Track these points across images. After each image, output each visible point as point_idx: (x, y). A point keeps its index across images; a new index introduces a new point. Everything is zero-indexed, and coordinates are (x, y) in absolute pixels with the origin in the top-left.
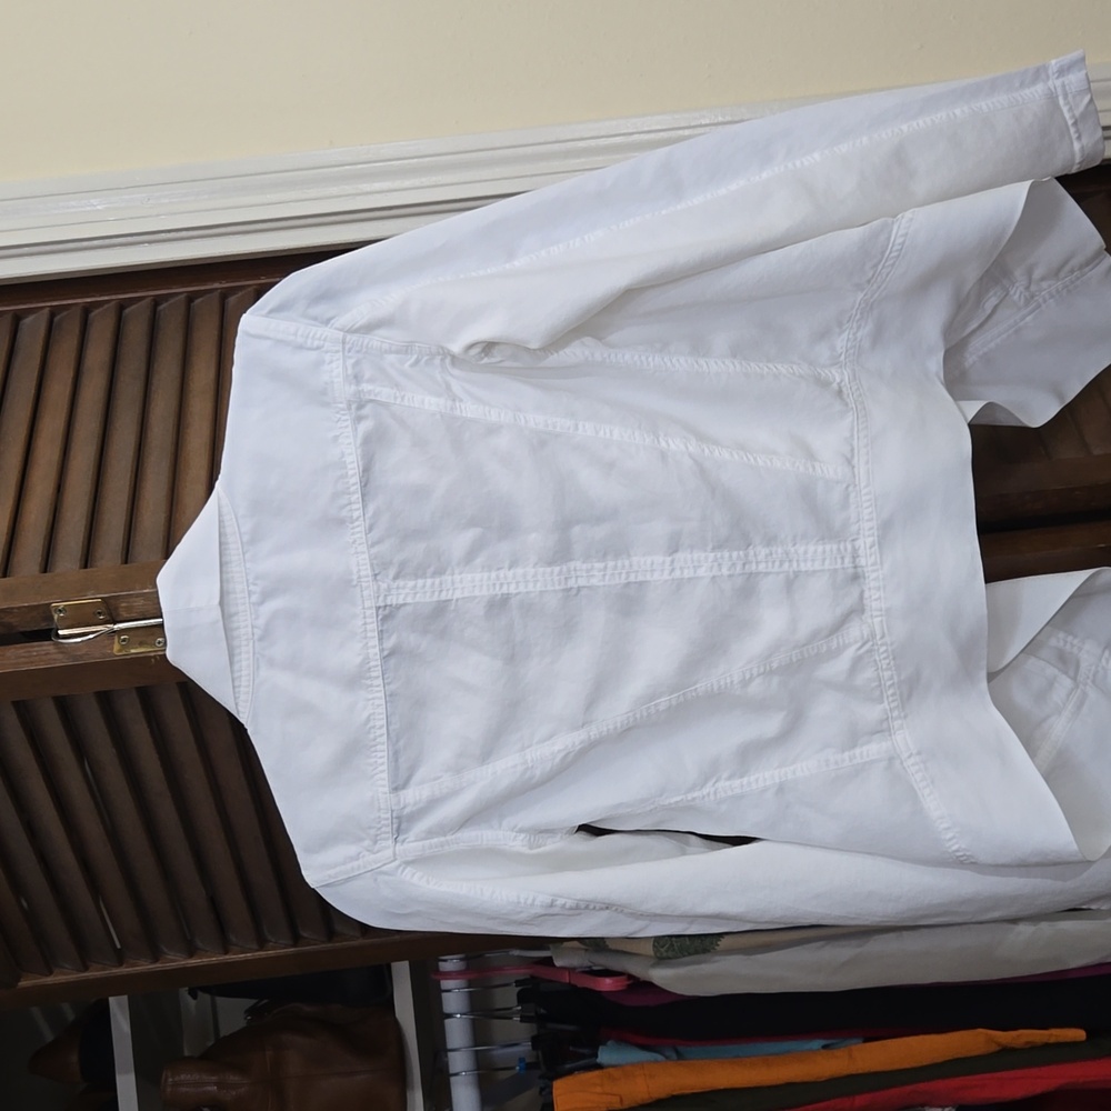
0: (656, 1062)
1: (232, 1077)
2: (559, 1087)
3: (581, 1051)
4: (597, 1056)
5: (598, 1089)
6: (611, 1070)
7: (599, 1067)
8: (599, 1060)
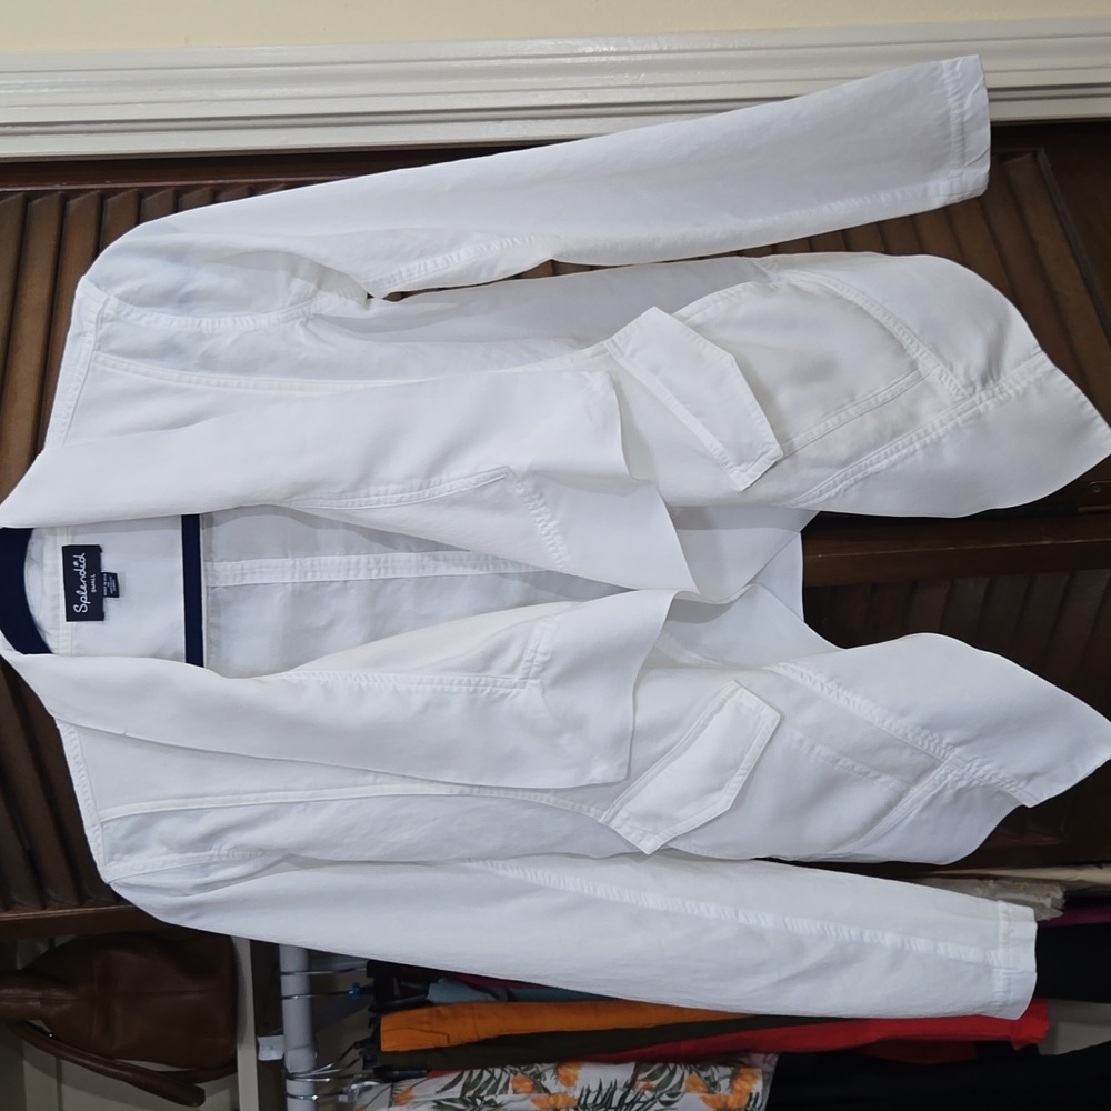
0: (487, 1002)
1: (56, 994)
2: (387, 1022)
3: (413, 986)
4: (427, 994)
5: (426, 1027)
6: (440, 1008)
7: (429, 1004)
8: (428, 998)
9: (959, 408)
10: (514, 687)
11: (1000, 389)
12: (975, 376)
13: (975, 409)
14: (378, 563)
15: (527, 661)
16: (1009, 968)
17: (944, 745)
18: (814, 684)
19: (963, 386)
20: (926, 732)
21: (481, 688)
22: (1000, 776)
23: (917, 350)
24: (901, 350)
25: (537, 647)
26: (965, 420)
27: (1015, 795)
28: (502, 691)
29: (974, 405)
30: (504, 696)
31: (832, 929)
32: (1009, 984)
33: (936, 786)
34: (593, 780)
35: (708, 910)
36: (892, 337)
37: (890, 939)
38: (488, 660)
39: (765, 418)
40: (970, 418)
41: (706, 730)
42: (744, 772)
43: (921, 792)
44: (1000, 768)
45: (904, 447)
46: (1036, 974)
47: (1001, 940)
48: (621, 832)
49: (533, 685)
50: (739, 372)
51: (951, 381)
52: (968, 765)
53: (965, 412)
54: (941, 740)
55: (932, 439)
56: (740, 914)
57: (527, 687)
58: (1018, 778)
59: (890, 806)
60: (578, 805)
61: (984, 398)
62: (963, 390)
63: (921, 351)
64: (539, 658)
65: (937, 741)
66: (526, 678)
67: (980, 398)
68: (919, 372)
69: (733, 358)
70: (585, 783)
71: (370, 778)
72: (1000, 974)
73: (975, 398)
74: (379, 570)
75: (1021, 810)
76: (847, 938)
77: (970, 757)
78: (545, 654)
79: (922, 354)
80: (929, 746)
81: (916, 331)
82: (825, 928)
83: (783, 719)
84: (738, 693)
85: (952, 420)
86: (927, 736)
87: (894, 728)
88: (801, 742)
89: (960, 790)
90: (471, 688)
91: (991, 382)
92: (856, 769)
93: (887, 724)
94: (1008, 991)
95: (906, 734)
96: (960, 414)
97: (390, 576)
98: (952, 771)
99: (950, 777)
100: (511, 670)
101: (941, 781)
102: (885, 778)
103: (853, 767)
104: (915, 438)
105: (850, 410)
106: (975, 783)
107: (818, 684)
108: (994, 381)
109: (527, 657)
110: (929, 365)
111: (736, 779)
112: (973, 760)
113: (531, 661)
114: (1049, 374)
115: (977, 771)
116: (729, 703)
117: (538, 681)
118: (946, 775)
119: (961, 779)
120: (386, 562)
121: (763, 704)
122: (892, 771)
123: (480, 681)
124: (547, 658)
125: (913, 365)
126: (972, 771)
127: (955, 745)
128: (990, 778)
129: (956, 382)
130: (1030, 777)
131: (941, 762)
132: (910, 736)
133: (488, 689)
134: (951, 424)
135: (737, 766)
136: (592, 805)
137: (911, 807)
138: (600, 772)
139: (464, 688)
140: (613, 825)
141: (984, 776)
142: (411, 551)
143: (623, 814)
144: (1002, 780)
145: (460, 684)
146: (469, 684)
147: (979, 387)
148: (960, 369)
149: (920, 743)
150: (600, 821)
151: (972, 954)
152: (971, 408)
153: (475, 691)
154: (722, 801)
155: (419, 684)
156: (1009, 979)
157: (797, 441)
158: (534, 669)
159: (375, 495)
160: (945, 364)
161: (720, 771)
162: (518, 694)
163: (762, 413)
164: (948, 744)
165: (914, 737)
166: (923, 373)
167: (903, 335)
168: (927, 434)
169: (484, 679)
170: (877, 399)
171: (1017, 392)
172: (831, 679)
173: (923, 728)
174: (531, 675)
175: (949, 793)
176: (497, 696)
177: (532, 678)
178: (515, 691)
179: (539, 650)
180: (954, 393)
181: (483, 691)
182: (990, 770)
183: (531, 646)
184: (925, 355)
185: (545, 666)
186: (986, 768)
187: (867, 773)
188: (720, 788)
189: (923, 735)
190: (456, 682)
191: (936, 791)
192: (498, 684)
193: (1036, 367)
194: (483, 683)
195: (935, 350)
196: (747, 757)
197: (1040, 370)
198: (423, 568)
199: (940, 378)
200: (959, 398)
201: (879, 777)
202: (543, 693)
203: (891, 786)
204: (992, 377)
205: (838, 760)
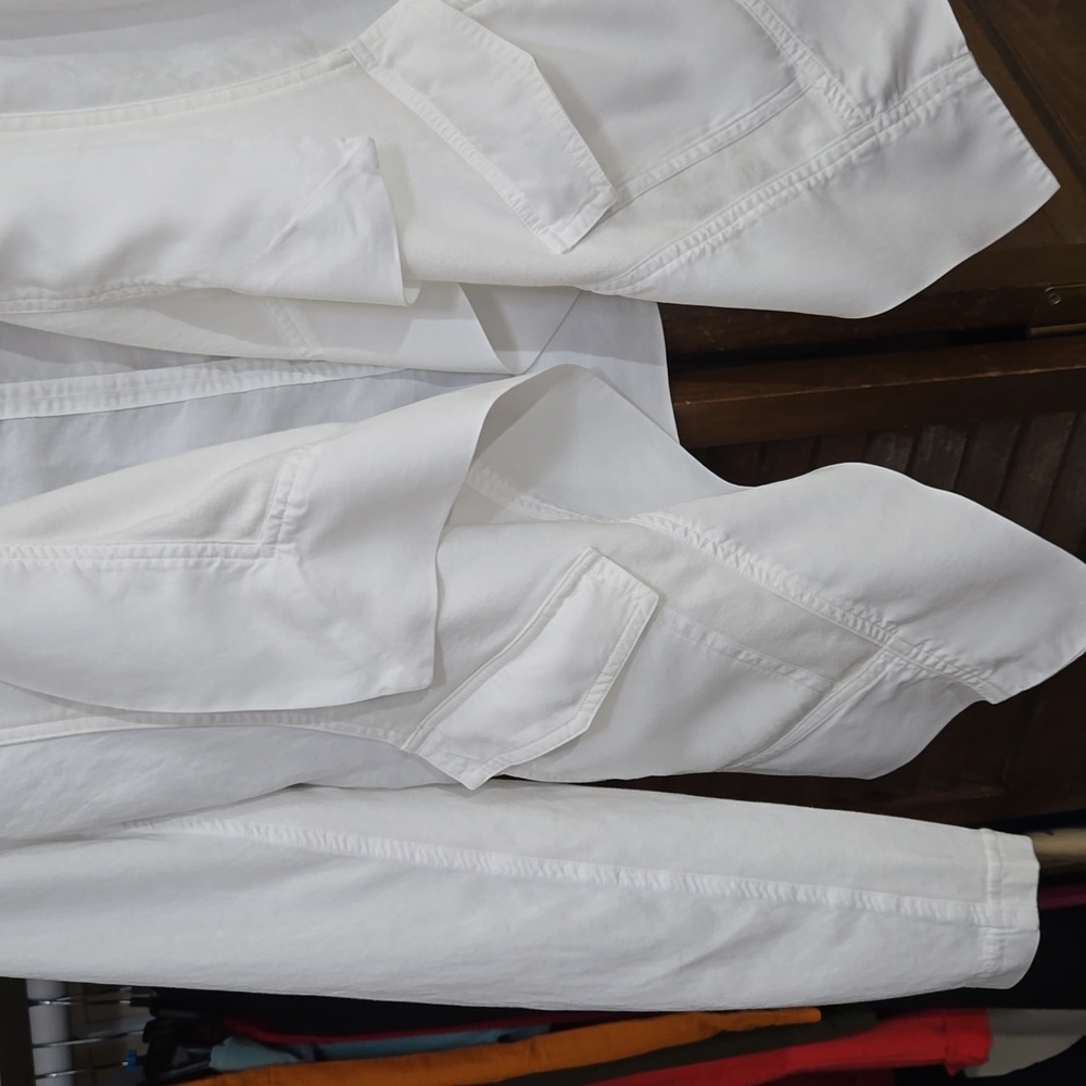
4: (209, 1059)
6: (226, 1077)
7: (214, 1073)
8: (211, 1065)
9: (853, 138)
10: (257, 556)
11: (906, 107)
12: (875, 89)
13: (873, 138)
14: (47, 392)
15: (273, 517)
16: (1002, 927)
17: (884, 624)
18: (704, 545)
19: (859, 105)
20: (860, 607)
21: (206, 560)
22: (957, 664)
23: (795, 51)
24: (773, 52)
25: (287, 494)
26: (862, 156)
27: (976, 688)
28: (239, 562)
29: (872, 133)
30: (242, 570)
31: (752, 887)
32: (1002, 948)
33: (869, 681)
34: (383, 689)
35: (576, 872)
36: (760, 32)
37: (834, 896)
38: (214, 518)
39: (587, 147)
40: (866, 153)
41: (553, 621)
42: (608, 678)
43: (849, 689)
44: (959, 653)
45: (783, 188)
46: (1038, 933)
47: (990, 888)
48: (434, 761)
49: (286, 552)
50: (542, 80)
51: (842, 98)
52: (915, 650)
53: (861, 143)
54: (880, 617)
55: (818, 182)
56: (622, 874)
57: (276, 555)
58: (983, 665)
59: (806, 709)
60: (370, 730)
61: (886, 123)
62: (858, 111)
63: (799, 52)
64: (291, 512)
65: (873, 619)
66: (274, 541)
67: (881, 123)
68: (798, 85)
69: (532, 59)
70: (373, 693)
71: (57, 709)
72: (990, 934)
73: (875, 123)
74: (50, 403)
75: (981, 706)
76: (774, 897)
77: (918, 640)
78: (299, 505)
79: (801, 57)
80: (863, 627)
81: (793, 22)
82: (743, 886)
83: (663, 599)
84: (597, 566)
85: (842, 155)
86: (861, 613)
87: (816, 604)
88: (687, 630)
89: (903, 683)
90: (192, 561)
91: (895, 96)
92: (763, 663)
93: (806, 598)
94: (1000, 958)
95: (833, 612)
96: (854, 146)
97: (68, 411)
98: (892, 659)
99: (889, 667)
100: (251, 532)
101: (876, 673)
102: (800, 674)
103: (759, 660)
104: (795, 178)
105: (701, 145)
106: (924, 673)
107: (709, 546)
108: (899, 94)
109: (272, 512)
110: (812, 74)
111: (597, 687)
112: (922, 643)
113: (279, 516)
114: (973, 87)
115: (927, 658)
116: (586, 582)
117: (291, 546)
118: (884, 664)
119: (905, 669)
120: (60, 390)
121: (634, 580)
122: (811, 663)
123: (204, 549)
124: (302, 511)
125: (790, 72)
126: (920, 658)
127: (899, 623)
128: (944, 667)
129: (848, 99)
130: (998, 664)
131: (877, 647)
132: (838, 614)
133: (217, 562)
134: (843, 159)
135: (598, 670)
136: (391, 728)
137: (834, 708)
138: (393, 677)
139: (181, 561)
140: (423, 752)
141: (936, 664)
142: (95, 373)
143: (435, 737)
144: (960, 669)
145: (173, 555)
146: (187, 555)
147: (879, 107)
148: (854, 80)
149: (851, 623)
150: (403, 748)
151: (950, 910)
152: (869, 137)
153: (197, 566)
154: (577, 720)
155: (112, 557)
156: (1002, 941)
157: (632, 186)
158: (285, 528)
159: (25, 298)
160: (833, 72)
161: (575, 678)
162: (261, 566)
163: (582, 142)
164: (890, 623)
165: (843, 616)
166: (802, 86)
167: (776, 28)
168: (811, 173)
169: (210, 546)
170: (739, 127)
171: (928, 112)
172: (728, 537)
173: (856, 601)
174: (280, 537)
175: (888, 688)
176: (231, 571)
177: (284, 542)
178: (258, 562)
179: (290, 499)
180: (846, 115)
181: (210, 564)
182: (945, 656)
183: (278, 495)
184: (806, 58)
185: (300, 523)
186: (939, 653)
187: (779, 667)
188: (574, 701)
189: (855, 612)
190: (167, 553)
191: (868, 687)
192: (232, 553)
193: (957, 75)
194: (209, 552)
195: (819, 50)
196: (612, 657)
197: (962, 79)
198: (117, 397)
199: (826, 93)
200: (852, 123)
201: (791, 672)
202: (301, 562)
203: (810, 683)
204: (897, 86)
205: (739, 652)
